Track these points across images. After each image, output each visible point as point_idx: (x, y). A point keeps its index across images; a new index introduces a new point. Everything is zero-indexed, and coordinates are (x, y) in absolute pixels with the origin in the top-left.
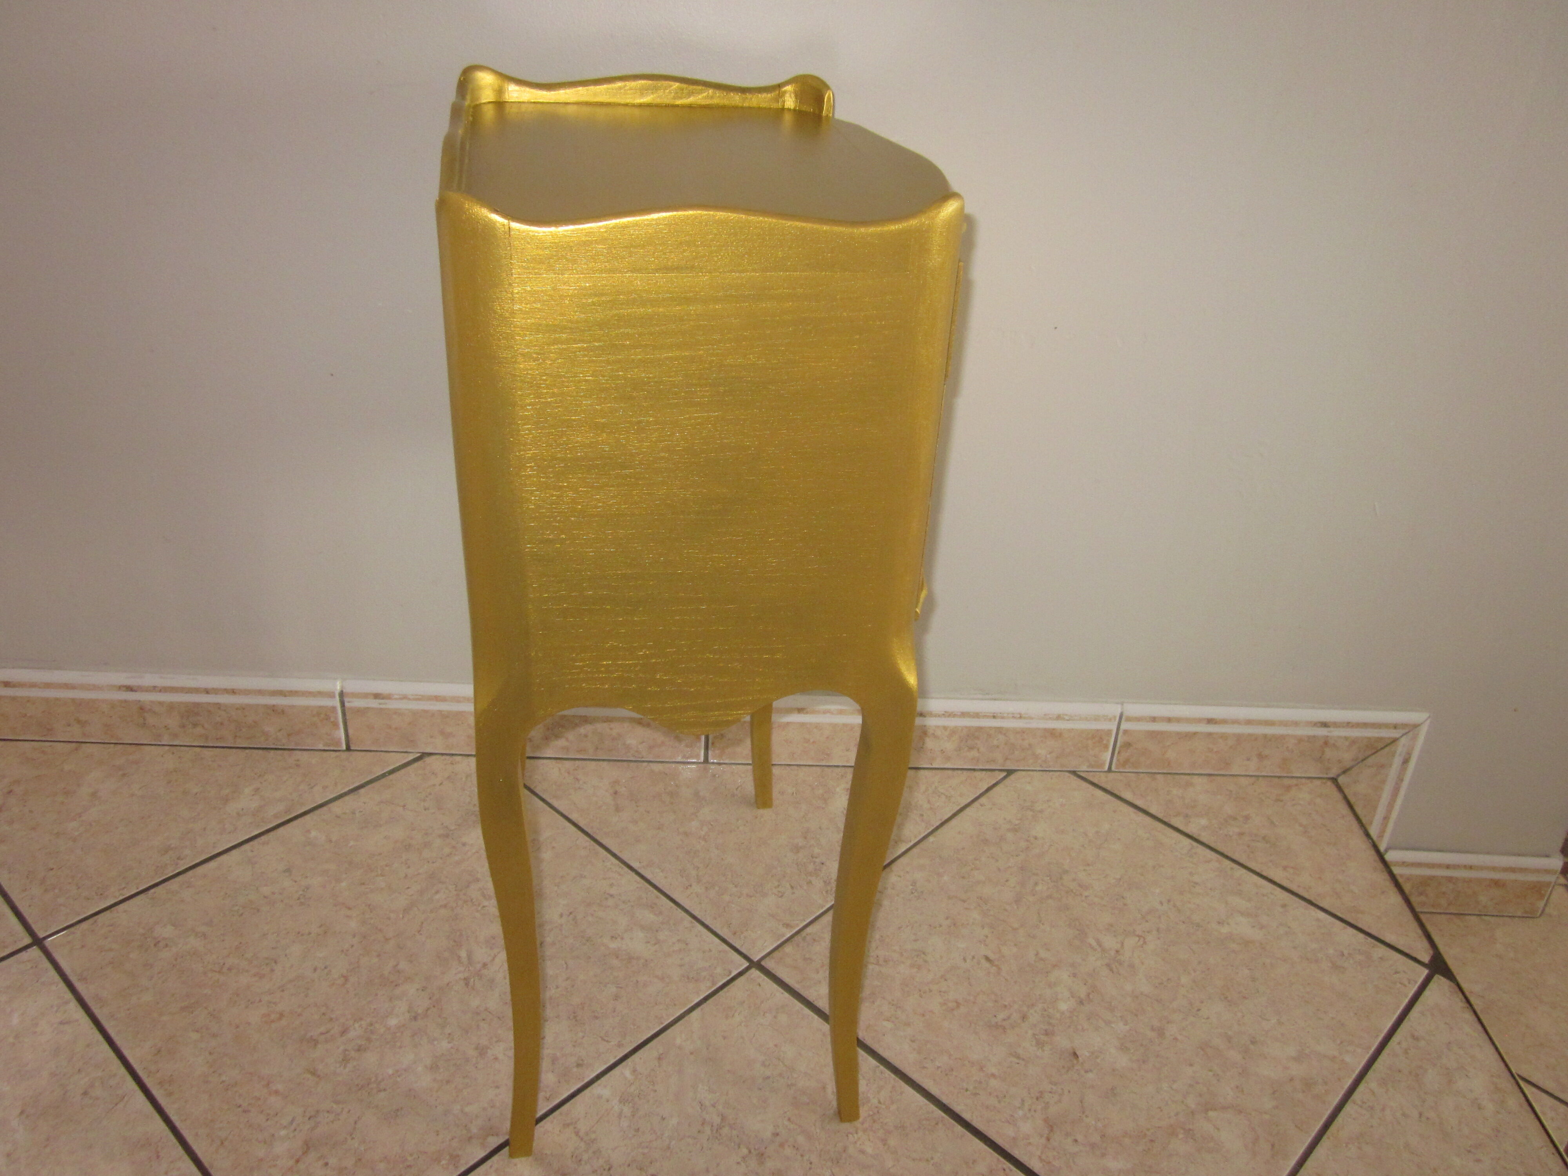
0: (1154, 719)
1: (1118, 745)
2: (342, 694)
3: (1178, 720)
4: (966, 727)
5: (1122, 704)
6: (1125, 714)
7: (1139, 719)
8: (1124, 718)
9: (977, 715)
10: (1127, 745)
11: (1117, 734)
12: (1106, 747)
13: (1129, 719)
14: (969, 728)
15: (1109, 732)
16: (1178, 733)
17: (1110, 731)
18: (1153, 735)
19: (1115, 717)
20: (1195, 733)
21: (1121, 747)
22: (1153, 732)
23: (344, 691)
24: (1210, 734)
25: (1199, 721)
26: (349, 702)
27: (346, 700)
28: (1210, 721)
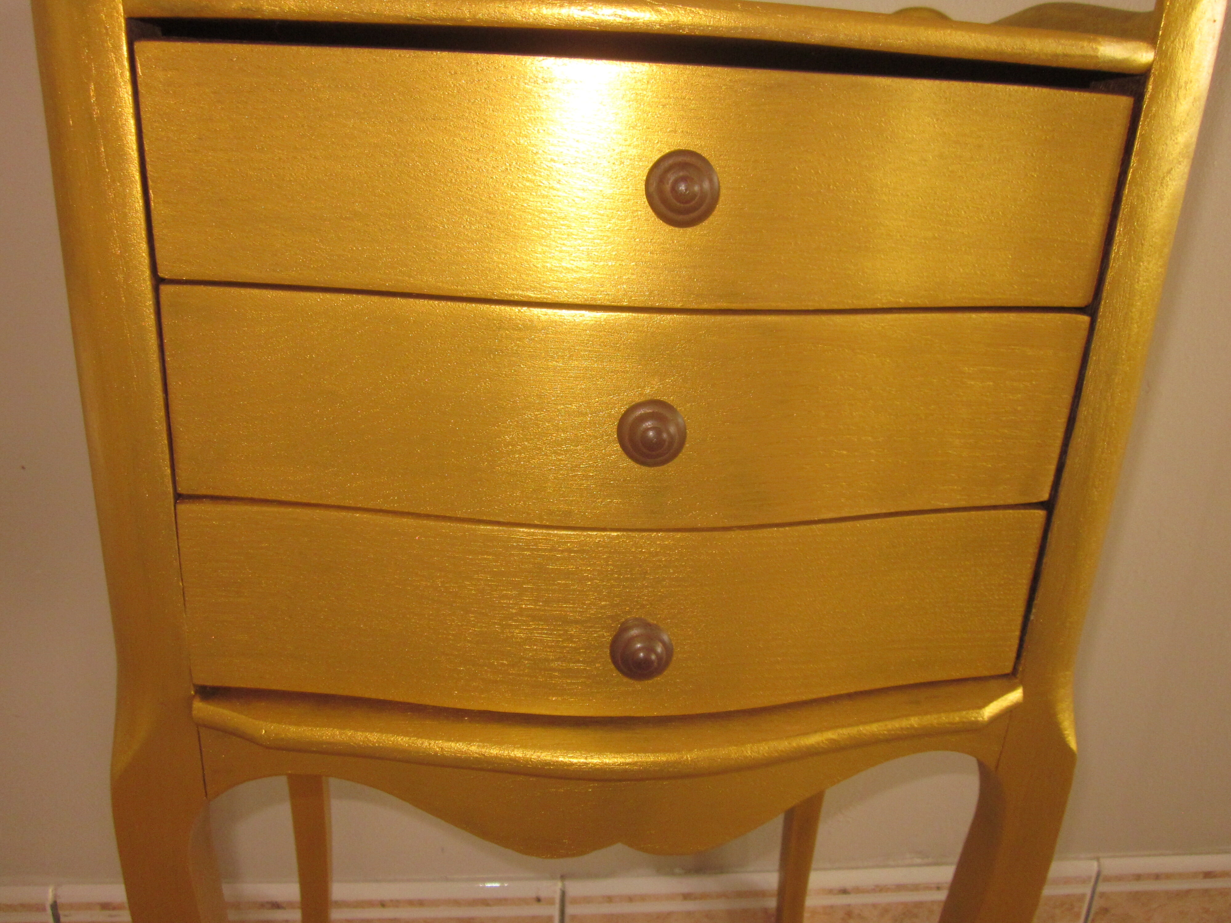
0: (1138, 877)
1: (1093, 911)
2: (55, 906)
3: (1168, 876)
4: (902, 903)
5: (1098, 859)
6: (1105, 872)
7: (1119, 878)
8: (1101, 878)
9: (916, 888)
10: (1105, 911)
11: (1092, 898)
12: (1078, 915)
13: (1108, 879)
14: (905, 904)
15: (1081, 897)
16: (1167, 893)
17: (1083, 896)
18: (1135, 896)
19: (1089, 878)
20: (1188, 892)
21: (1097, 914)
22: (1137, 892)
23: (59, 901)
24: (1206, 891)
25: (1194, 875)
26: (66, 916)
27: (61, 912)
28: (1208, 875)
